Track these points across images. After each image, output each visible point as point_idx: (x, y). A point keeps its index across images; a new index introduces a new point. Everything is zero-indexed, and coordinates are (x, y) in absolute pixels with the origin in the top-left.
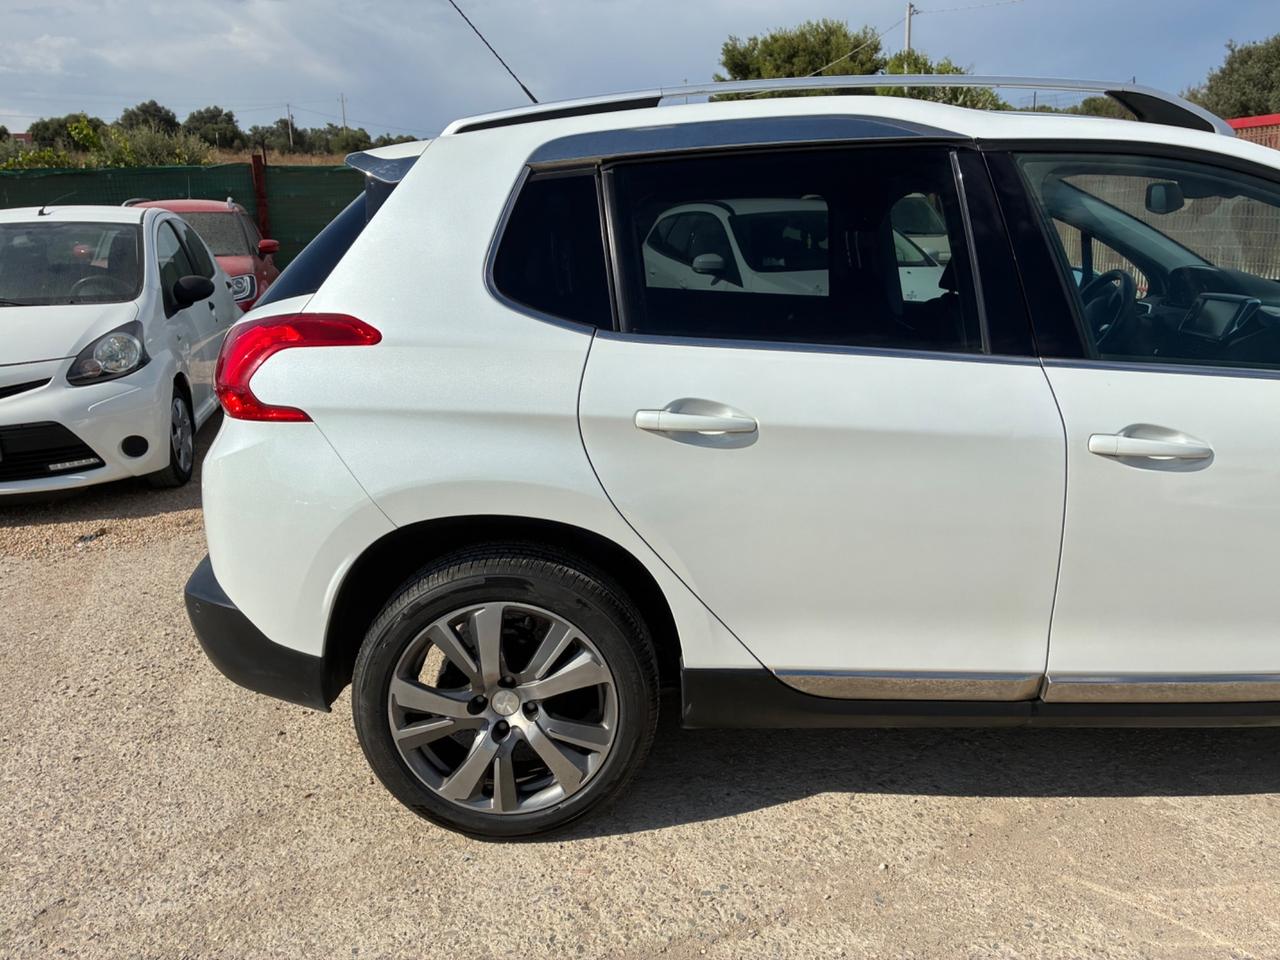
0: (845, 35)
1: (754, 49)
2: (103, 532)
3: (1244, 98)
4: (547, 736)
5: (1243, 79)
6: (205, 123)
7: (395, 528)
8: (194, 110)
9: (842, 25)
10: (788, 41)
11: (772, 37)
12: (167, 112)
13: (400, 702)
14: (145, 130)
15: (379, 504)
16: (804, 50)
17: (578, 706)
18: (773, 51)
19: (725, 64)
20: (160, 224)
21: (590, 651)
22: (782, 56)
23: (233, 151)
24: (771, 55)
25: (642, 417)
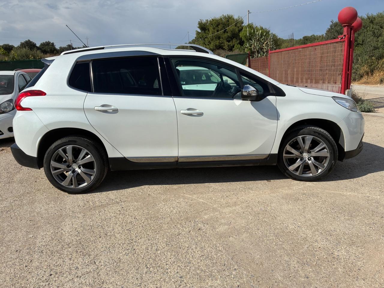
0: (233, 19)
1: (207, 23)
2: (3, 150)
3: (335, 36)
4: (83, 172)
5: (334, 31)
6: (45, 46)
7: (49, 131)
8: (42, 42)
9: (232, 16)
10: (217, 20)
11: (212, 20)
12: (34, 43)
13: (53, 166)
14: (24, 49)
15: (46, 126)
16: (222, 23)
17: (88, 166)
18: (213, 24)
19: (199, 27)
20: (20, 75)
21: (90, 155)
22: (215, 25)
23: (54, 54)
24: (212, 25)
25: (96, 108)
